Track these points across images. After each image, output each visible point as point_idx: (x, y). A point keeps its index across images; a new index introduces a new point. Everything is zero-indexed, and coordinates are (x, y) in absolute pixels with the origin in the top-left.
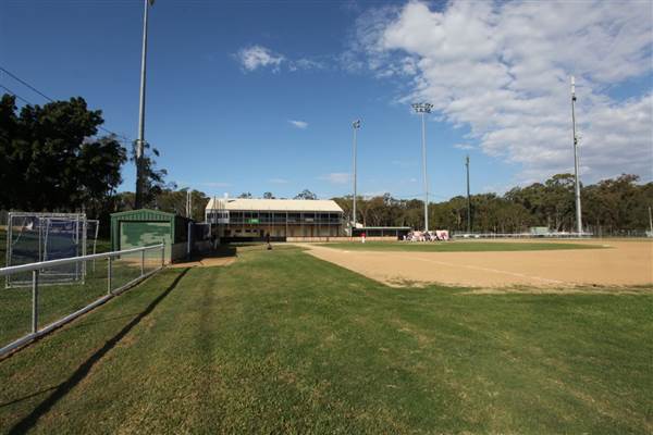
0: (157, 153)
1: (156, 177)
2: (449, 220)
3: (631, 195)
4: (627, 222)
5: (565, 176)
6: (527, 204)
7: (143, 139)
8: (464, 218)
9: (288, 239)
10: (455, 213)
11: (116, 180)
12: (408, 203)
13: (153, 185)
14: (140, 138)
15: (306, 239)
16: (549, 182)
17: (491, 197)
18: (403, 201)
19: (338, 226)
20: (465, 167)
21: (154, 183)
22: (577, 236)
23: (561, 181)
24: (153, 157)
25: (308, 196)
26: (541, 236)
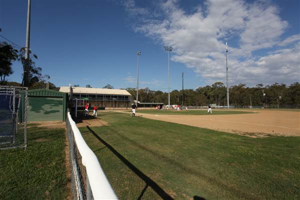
0: (36, 57)
1: (36, 72)
2: (174, 101)
3: (243, 92)
4: (242, 103)
5: (219, 83)
6: (206, 94)
7: (29, 47)
8: (181, 100)
9: (106, 108)
10: (177, 97)
11: (8, 71)
12: (155, 92)
13: (33, 76)
14: (27, 46)
15: (115, 108)
16: (213, 85)
17: (191, 90)
18: (153, 91)
19: (128, 102)
20: (182, 78)
21: (34, 75)
22: (227, 108)
23: (218, 85)
24: (33, 59)
25: (109, 87)
26: (214, 108)
